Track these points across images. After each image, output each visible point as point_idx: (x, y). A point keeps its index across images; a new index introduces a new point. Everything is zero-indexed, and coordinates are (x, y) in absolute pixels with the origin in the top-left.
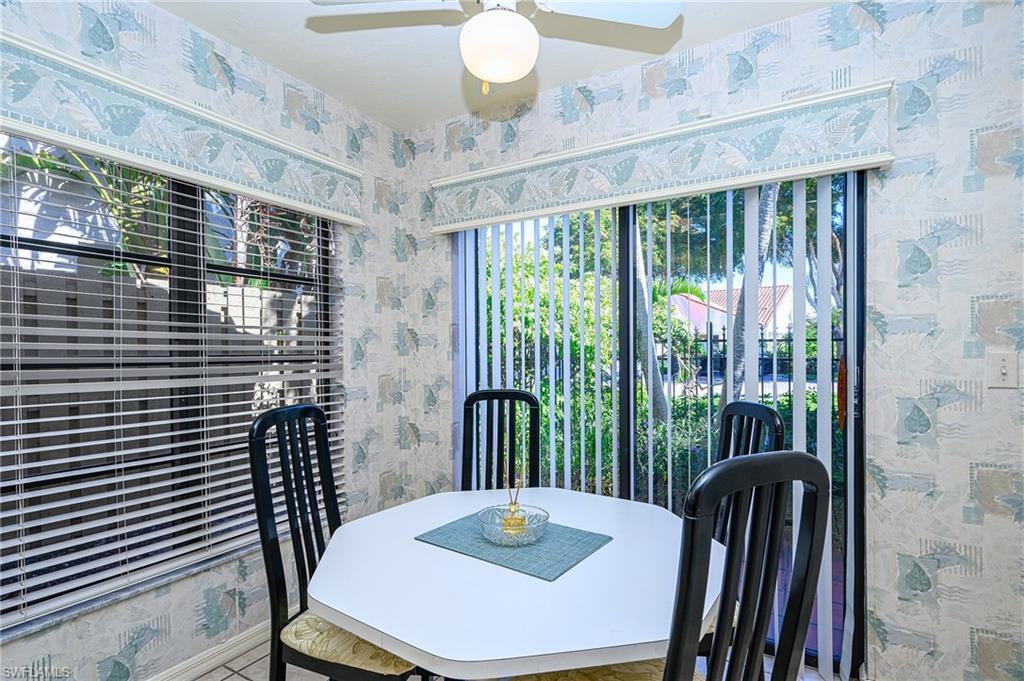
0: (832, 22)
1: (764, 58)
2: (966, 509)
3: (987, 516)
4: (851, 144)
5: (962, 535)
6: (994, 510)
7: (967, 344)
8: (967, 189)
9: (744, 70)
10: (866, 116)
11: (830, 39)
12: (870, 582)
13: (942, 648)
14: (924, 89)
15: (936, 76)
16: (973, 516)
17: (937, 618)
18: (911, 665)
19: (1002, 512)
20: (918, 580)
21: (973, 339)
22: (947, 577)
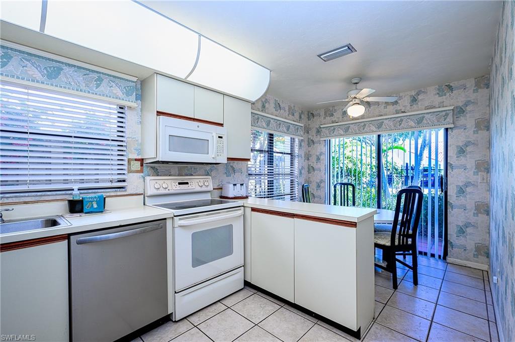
0: (439, 89)
1: (420, 97)
2: (474, 213)
3: (479, 215)
4: (443, 122)
5: (473, 219)
6: (481, 213)
7: (474, 172)
8: (474, 133)
9: (414, 100)
10: (447, 115)
11: (438, 93)
12: (449, 233)
13: (467, 248)
14: (463, 108)
15: (466, 105)
16: (476, 215)
17: (466, 241)
18: (459, 253)
19: (483, 214)
20: (461, 231)
21: (476, 171)
22: (469, 230)
